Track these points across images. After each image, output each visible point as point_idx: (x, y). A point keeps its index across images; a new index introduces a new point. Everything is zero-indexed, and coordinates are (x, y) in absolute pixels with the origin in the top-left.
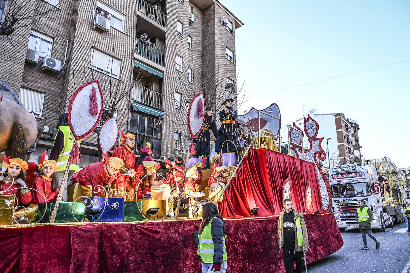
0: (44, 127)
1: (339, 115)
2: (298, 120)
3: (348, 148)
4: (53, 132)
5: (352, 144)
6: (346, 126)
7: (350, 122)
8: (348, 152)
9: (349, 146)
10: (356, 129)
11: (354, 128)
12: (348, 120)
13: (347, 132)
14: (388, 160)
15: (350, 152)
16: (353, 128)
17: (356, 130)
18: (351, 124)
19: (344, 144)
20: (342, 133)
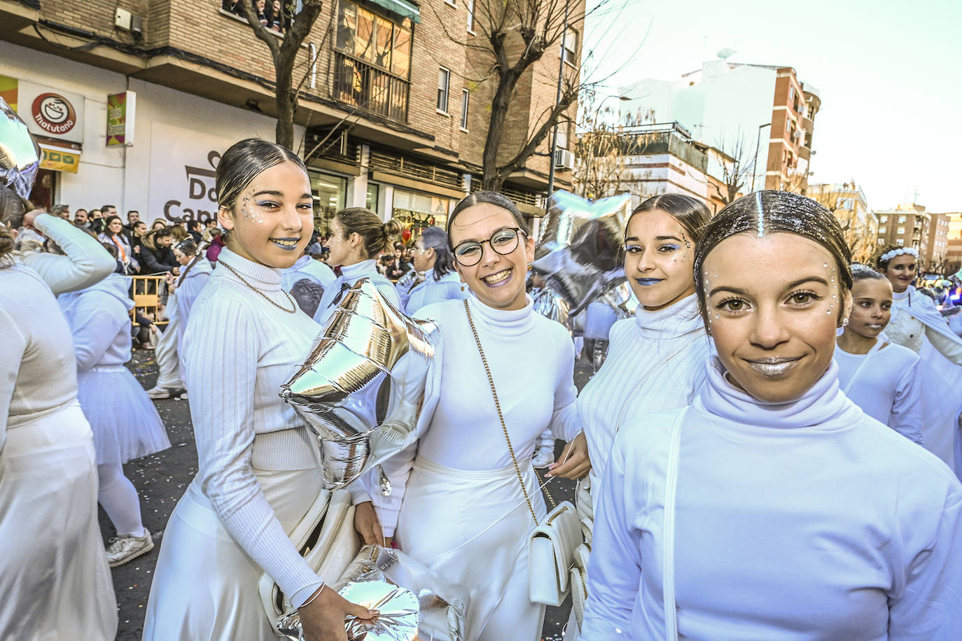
0: (115, 12)
1: (788, 70)
2: (688, 75)
3: (788, 152)
4: (142, 29)
5: (797, 143)
6: (796, 98)
7: (804, 90)
8: (787, 161)
9: (792, 147)
10: (813, 108)
11: (810, 107)
12: (802, 84)
13: (794, 115)
14: (857, 189)
15: (790, 161)
16: (808, 105)
17: (812, 113)
18: (807, 95)
19: (782, 143)
20: (785, 115)
